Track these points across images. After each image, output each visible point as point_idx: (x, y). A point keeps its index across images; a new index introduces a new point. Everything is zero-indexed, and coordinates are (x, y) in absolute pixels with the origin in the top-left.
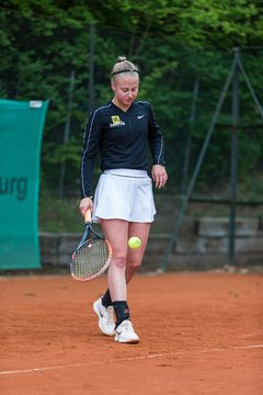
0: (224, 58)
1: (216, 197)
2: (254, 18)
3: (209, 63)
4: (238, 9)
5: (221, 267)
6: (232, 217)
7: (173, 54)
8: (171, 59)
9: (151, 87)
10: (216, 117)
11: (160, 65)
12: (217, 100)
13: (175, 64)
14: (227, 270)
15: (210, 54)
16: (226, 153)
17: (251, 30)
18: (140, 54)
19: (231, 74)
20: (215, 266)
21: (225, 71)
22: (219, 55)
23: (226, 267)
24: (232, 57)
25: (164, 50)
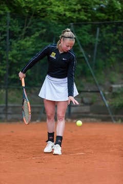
2: (79, 10)
3: (60, 30)
4: (73, 6)
7: (44, 26)
8: (43, 28)
9: (34, 40)
11: (38, 31)
13: (45, 30)
15: (60, 26)
17: (78, 16)
18: (30, 26)
23: (67, 119)
25: (40, 24)
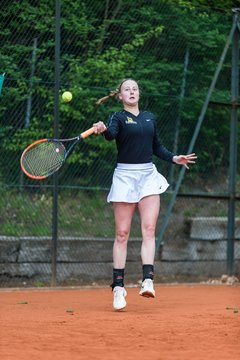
0: (220, 21)
1: (211, 192)
3: (202, 27)
5: (218, 277)
6: (231, 216)
7: (159, 17)
8: (155, 23)
9: (132, 57)
10: (210, 94)
11: (142, 30)
12: (213, 74)
13: (160, 29)
14: (224, 281)
15: (204, 16)
16: (224, 138)
18: (118, 17)
19: (229, 40)
20: (211, 276)
21: (222, 37)
22: (215, 17)
23: (224, 276)
24: (231, 20)
25: (147, 12)
